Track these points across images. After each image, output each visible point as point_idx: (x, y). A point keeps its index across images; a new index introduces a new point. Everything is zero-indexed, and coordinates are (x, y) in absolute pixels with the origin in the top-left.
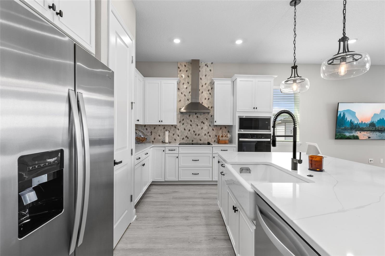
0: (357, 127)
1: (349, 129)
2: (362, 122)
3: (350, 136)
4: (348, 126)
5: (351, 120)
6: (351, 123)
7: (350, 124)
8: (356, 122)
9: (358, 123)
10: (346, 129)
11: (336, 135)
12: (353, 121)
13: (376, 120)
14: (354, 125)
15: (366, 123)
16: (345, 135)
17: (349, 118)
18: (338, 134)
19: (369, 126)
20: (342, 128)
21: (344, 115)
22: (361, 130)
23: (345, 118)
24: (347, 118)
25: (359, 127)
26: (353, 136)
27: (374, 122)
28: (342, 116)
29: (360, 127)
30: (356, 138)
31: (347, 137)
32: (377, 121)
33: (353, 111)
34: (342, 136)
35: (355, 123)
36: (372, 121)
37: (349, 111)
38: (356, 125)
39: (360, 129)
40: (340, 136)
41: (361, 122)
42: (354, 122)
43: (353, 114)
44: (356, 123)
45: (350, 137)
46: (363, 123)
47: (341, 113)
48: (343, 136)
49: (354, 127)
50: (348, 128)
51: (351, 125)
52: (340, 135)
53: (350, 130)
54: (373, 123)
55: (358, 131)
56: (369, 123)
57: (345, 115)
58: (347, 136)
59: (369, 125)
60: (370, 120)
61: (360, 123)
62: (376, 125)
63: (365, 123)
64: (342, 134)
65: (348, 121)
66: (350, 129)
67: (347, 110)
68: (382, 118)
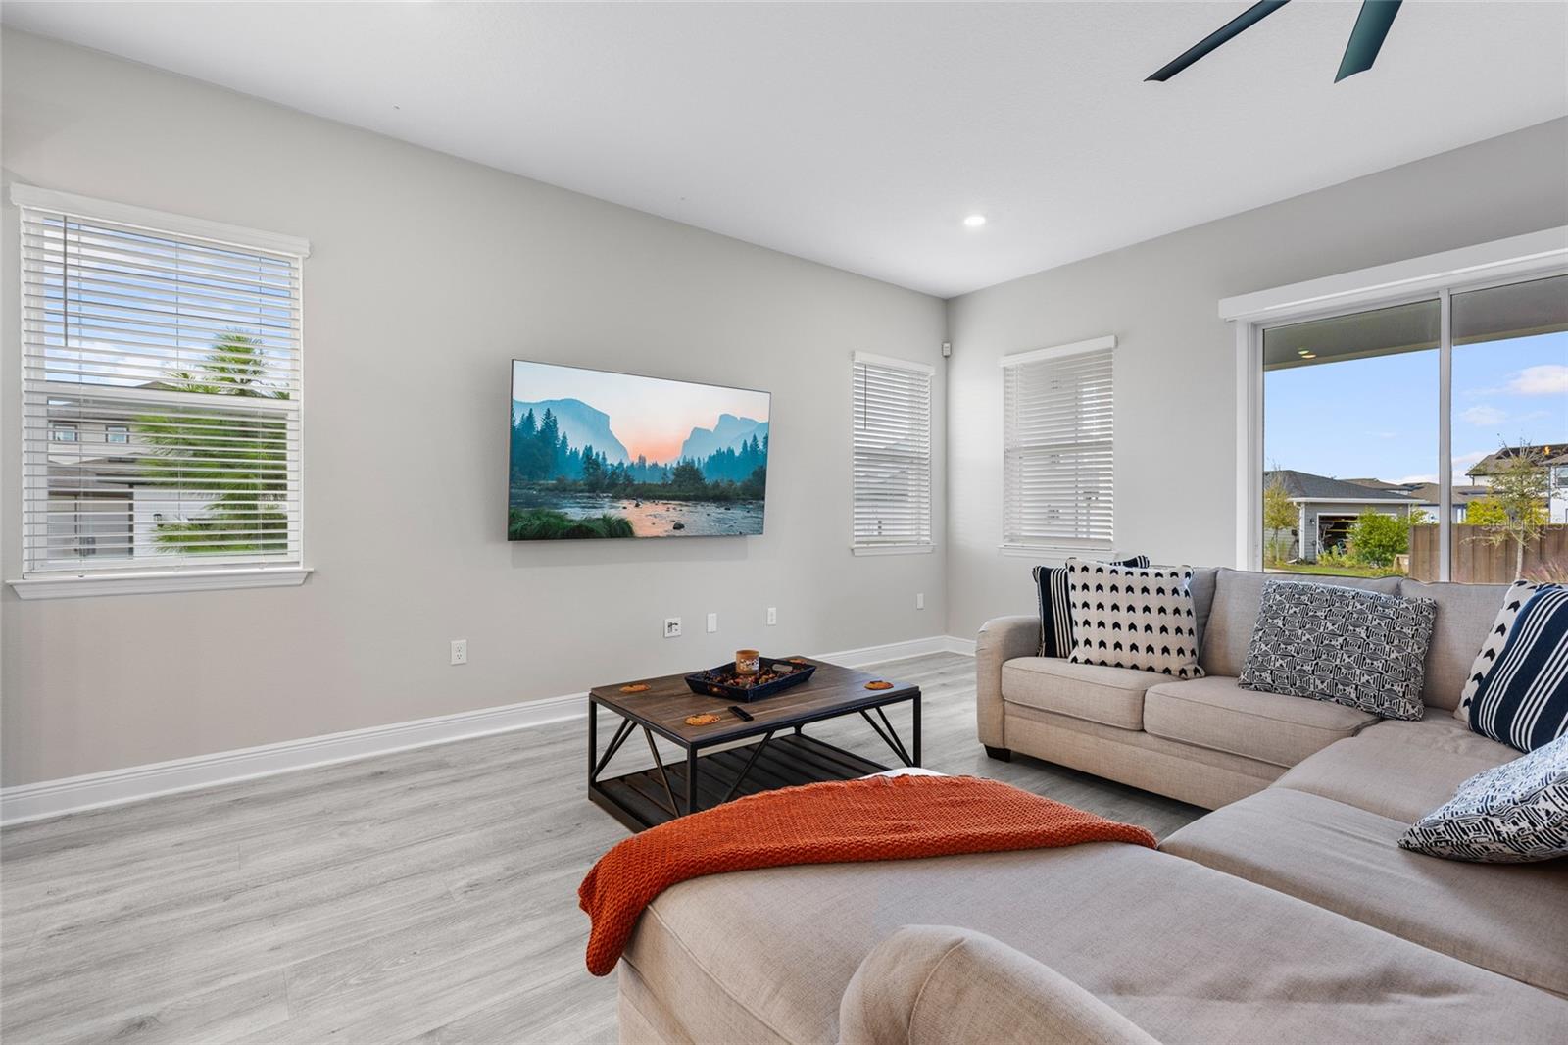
0: (622, 481)
1: (580, 492)
2: (642, 459)
3: (589, 520)
4: (575, 475)
5: (589, 450)
6: (591, 462)
7: (587, 468)
8: (612, 460)
9: (625, 466)
10: (564, 490)
11: (512, 518)
12: (597, 454)
13: (701, 456)
14: (604, 473)
15: (661, 464)
16: (561, 518)
17: (576, 440)
18: (525, 512)
19: (672, 478)
20: (542, 482)
21: (550, 425)
22: (638, 497)
23: (556, 438)
24: (565, 438)
25: (629, 480)
26: (605, 520)
27: (693, 461)
28: (539, 425)
29: (636, 483)
30: (620, 531)
31: (572, 524)
32: (706, 459)
33: (595, 410)
34: (545, 519)
35: (608, 462)
36: (688, 458)
37: (572, 406)
38: (614, 473)
39: (635, 491)
40: (538, 522)
41: (636, 461)
42: (604, 458)
43: (597, 421)
44: (616, 464)
45: (590, 525)
46: (647, 464)
47: (531, 414)
48: (552, 520)
49: (606, 482)
50: (575, 482)
51: (591, 470)
52: (539, 518)
53: (589, 492)
54: (692, 467)
55: (628, 497)
56: (675, 465)
57: (555, 426)
58: (571, 521)
59: (674, 474)
60: (679, 455)
61: (633, 464)
62: (704, 475)
63: (656, 464)
64: (547, 510)
65: (575, 453)
66: (587, 488)
67: (562, 400)
68: (725, 449)
